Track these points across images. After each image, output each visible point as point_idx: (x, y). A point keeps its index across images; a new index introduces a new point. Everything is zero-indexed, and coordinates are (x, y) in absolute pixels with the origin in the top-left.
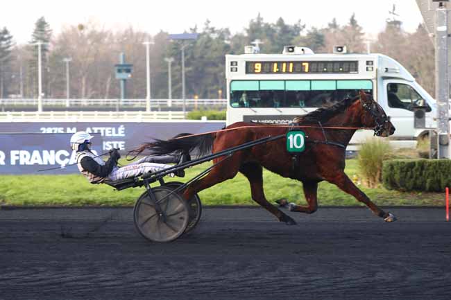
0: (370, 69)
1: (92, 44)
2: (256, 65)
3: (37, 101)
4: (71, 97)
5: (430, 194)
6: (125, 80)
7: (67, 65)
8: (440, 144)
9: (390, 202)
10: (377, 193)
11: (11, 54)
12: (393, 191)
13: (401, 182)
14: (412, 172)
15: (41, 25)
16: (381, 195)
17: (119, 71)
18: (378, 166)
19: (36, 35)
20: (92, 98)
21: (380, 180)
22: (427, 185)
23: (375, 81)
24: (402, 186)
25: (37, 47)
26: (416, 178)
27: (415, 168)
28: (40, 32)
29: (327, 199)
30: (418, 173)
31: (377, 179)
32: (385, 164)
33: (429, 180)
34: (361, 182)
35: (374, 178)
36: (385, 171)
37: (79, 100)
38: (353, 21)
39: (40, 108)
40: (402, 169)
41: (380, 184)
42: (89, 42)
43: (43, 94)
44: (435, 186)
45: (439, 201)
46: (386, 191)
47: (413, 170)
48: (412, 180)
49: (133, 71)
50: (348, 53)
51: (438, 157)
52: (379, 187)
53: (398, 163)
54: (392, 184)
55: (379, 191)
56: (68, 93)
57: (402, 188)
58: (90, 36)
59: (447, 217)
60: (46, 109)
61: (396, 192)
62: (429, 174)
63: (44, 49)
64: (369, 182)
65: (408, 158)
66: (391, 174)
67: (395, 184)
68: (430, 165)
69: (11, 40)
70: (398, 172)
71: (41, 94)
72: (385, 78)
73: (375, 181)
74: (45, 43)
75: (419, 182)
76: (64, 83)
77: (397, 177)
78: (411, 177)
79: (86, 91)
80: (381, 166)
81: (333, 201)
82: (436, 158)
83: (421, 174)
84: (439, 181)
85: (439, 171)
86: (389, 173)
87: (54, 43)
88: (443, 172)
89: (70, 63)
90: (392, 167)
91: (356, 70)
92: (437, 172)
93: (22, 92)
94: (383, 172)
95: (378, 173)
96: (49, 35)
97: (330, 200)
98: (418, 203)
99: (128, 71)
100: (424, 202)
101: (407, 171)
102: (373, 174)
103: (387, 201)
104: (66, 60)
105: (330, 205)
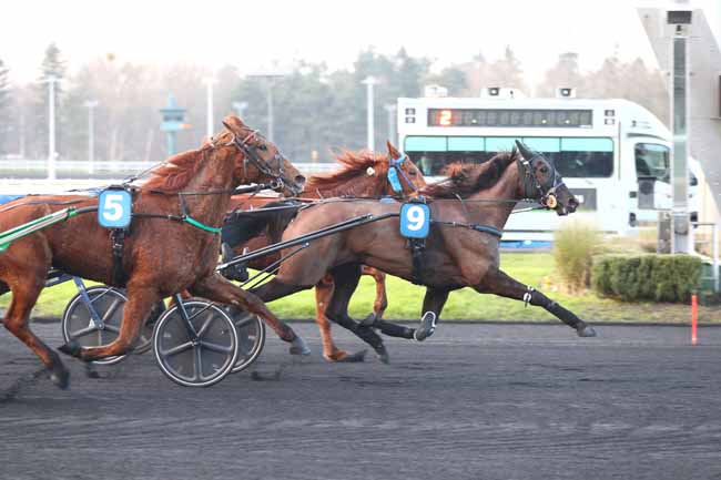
0: (610, 121)
1: (126, 82)
2: (443, 113)
3: (46, 165)
4: (95, 159)
5: (661, 305)
6: (173, 133)
7: (91, 113)
8: (676, 232)
9: (603, 317)
10: (583, 303)
11: (8, 95)
12: (607, 300)
13: (619, 287)
14: (635, 274)
15: (52, 53)
16: (590, 307)
17: (167, 119)
18: (585, 265)
19: (44, 68)
20: (125, 159)
21: (588, 284)
22: (658, 292)
23: (616, 140)
24: (622, 293)
25: (47, 84)
26: (642, 282)
27: (641, 267)
28: (51, 64)
29: (512, 311)
30: (645, 274)
31: (582, 284)
32: (596, 260)
33: (660, 285)
34: (559, 287)
35: (578, 281)
36: (596, 270)
37: (105, 163)
38: (509, 53)
39: (52, 174)
40: (621, 268)
41: (586, 291)
42: (123, 78)
43: (56, 155)
44: (670, 294)
45: (674, 316)
46: (598, 301)
47: (638, 269)
48: (636, 284)
49: (186, 119)
50: (578, 98)
51: (673, 251)
52: (585, 295)
53: (616, 259)
54: (607, 290)
55: (586, 299)
56: (91, 153)
57: (620, 296)
58: (124, 71)
59: (694, 339)
60: (60, 176)
61: (612, 301)
62: (660, 276)
63: (57, 89)
64: (569, 287)
65: (627, 252)
66: (605, 275)
67: (610, 289)
68: (662, 263)
69: (8, 74)
70: (617, 272)
71: (53, 154)
72: (631, 135)
73: (578, 285)
74: (58, 80)
75: (645, 288)
76: (85, 138)
77: (614, 279)
78: (635, 280)
79: (118, 150)
80: (590, 264)
81: (519, 315)
82: (669, 252)
83: (649, 276)
84: (675, 287)
85: (676, 271)
86: (601, 273)
87: (71, 80)
88: (682, 274)
89: (95, 109)
90: (607, 265)
91: (590, 122)
92: (672, 272)
93: (22, 151)
94: (593, 273)
95: (585, 273)
96: (64, 68)
97: (516, 313)
98: (645, 317)
99: (179, 119)
100: (654, 318)
101: (630, 271)
102: (577, 274)
103: (599, 315)
104: (89, 104)
105: (516, 320)
